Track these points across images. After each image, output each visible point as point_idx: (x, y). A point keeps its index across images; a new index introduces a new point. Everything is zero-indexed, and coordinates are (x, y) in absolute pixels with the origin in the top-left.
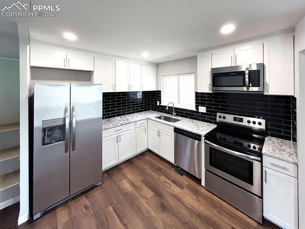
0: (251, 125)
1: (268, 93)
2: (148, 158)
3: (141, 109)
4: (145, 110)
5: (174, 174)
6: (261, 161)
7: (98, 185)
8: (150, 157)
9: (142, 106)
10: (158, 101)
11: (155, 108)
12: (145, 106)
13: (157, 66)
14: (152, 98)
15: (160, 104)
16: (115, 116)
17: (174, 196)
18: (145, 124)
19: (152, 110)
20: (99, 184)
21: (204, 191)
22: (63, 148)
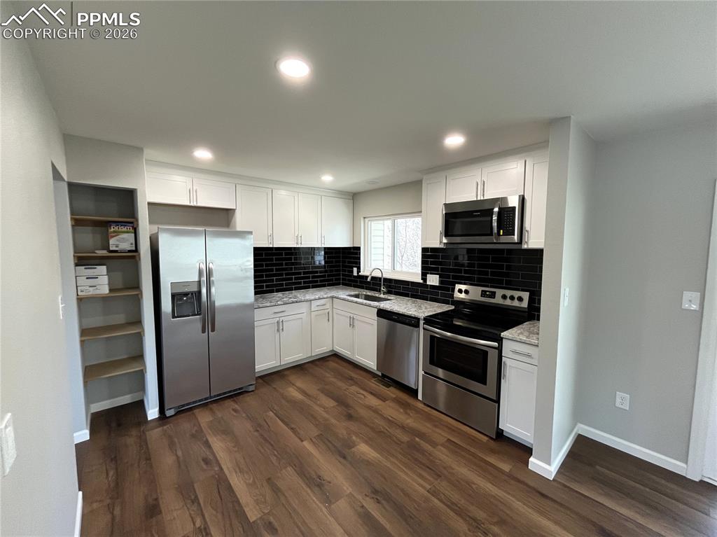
0: (508, 302)
1: (528, 245)
2: (332, 364)
3: (321, 281)
4: (329, 285)
5: (375, 386)
6: (500, 349)
7: (250, 390)
8: (337, 363)
9: (324, 276)
10: (355, 267)
11: (349, 280)
12: (329, 276)
13: (354, 198)
14: (344, 262)
15: (358, 273)
16: (272, 291)
17: (370, 408)
18: (328, 306)
19: (344, 284)
20: (251, 388)
21: (421, 406)
22: (199, 326)
